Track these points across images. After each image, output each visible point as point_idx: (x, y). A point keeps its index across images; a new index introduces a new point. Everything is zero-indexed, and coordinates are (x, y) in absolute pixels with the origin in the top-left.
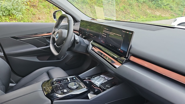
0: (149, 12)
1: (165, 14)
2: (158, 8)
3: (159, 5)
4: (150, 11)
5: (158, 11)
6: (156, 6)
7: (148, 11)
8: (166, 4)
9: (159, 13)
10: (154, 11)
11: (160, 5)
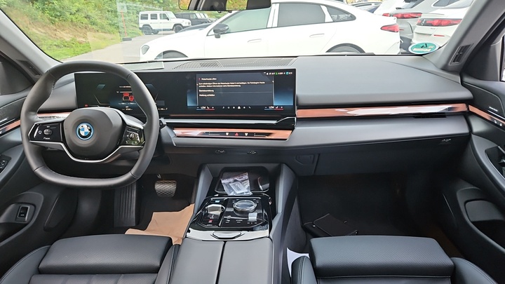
0: (37, 32)
1: (82, 35)
2: (57, 19)
3: (59, 14)
4: (40, 29)
5: (62, 28)
6: (52, 16)
7: (34, 30)
8: (74, 10)
9: (67, 33)
10: (50, 29)
11: (60, 12)
